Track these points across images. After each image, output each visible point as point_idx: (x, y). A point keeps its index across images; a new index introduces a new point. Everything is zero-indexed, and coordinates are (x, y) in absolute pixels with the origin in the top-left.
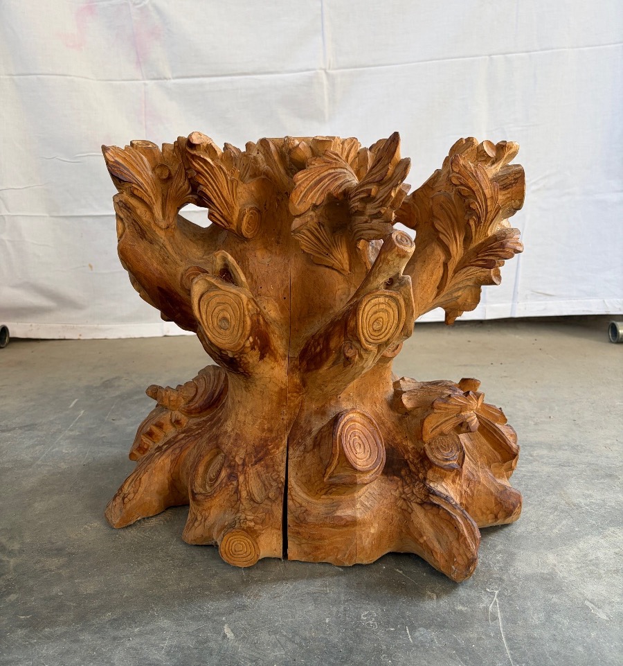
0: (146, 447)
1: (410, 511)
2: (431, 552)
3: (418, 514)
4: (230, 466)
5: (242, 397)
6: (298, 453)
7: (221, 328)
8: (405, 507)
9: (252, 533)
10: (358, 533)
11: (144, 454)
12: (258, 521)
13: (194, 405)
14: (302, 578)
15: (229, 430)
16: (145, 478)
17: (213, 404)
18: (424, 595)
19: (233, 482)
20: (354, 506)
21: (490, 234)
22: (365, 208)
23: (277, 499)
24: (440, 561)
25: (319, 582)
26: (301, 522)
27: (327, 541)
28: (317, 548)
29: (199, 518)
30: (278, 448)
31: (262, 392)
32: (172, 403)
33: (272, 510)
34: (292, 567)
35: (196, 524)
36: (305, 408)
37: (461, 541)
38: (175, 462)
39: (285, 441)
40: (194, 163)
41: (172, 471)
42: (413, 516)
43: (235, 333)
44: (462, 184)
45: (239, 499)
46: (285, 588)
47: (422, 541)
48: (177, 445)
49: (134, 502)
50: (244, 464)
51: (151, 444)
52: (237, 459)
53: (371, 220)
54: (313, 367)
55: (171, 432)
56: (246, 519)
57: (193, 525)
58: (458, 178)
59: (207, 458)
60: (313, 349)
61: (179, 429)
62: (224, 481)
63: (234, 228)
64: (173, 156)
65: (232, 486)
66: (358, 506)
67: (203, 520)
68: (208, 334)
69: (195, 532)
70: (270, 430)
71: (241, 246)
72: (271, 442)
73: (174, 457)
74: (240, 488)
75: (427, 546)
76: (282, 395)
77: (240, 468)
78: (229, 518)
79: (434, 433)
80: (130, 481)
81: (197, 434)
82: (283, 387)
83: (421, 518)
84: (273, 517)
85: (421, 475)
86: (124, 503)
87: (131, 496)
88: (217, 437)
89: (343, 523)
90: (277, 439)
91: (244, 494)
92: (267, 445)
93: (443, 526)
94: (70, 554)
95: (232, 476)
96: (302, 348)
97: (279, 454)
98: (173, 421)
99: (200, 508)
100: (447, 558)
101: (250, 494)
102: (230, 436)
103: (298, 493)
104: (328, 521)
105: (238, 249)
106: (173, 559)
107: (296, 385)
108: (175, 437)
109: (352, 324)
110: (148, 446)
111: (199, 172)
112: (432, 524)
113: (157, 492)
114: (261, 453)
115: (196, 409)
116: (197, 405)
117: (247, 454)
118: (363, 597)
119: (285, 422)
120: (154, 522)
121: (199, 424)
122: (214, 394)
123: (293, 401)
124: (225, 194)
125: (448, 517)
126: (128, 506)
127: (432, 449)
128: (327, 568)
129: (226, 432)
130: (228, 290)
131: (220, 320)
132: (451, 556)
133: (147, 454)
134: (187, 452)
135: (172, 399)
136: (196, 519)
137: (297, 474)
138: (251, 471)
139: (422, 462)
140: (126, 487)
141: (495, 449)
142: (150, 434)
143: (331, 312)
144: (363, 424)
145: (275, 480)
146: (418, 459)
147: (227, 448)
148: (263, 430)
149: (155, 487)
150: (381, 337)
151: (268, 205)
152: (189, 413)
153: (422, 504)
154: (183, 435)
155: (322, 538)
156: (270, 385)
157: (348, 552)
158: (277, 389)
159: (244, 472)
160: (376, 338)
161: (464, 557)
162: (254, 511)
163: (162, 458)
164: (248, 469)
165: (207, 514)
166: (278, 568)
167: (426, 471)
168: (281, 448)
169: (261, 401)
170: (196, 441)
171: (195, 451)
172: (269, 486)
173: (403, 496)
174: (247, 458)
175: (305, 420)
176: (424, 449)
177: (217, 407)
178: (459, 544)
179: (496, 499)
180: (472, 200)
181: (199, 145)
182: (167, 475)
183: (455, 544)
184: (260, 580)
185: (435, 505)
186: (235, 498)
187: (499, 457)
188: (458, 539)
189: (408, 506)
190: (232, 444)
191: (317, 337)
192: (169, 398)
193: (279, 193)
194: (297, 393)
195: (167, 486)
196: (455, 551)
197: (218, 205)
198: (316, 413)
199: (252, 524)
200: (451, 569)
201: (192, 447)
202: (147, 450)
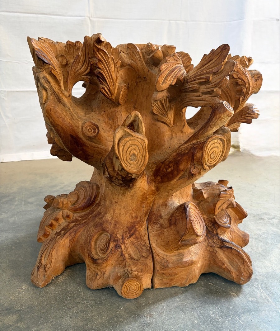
0: (48, 233)
1: (215, 251)
2: (230, 272)
3: (220, 253)
4: (115, 241)
5: (118, 199)
6: (155, 228)
7: (131, 160)
8: (211, 250)
9: (138, 278)
10: (193, 268)
11: (47, 237)
12: (139, 271)
13: (78, 206)
14: (167, 298)
15: (110, 219)
16: (54, 253)
17: (91, 204)
18: (230, 295)
19: (119, 250)
20: (190, 254)
21: (244, 105)
22: (199, 88)
23: (148, 256)
24: (234, 276)
25: (177, 299)
26: (166, 268)
27: (178, 275)
28: (172, 280)
29: (99, 274)
30: (142, 227)
31: (132, 196)
32: (65, 206)
33: (146, 263)
34: (158, 292)
35: (98, 277)
36: (156, 203)
37: (245, 264)
38: (72, 241)
39: (145, 223)
40: (98, 54)
41: (70, 247)
42: (217, 254)
43: (139, 163)
44: (239, 78)
45: (124, 259)
46: (162, 306)
47: (224, 267)
48: (72, 230)
49: (51, 269)
50: (123, 239)
51: (51, 231)
52: (118, 236)
53: (202, 95)
54: (167, 180)
55: (63, 223)
56: (132, 270)
57: (96, 278)
58: (237, 75)
59: (96, 237)
60: (165, 170)
61: (68, 220)
62: (113, 250)
63: (114, 97)
64: (65, 51)
65: (118, 252)
66: (192, 254)
67: (102, 274)
68: (123, 164)
69: (98, 282)
70: (136, 217)
71: (112, 109)
72: (137, 224)
73: (70, 238)
74: (123, 252)
75: (227, 269)
76: (144, 197)
77: (121, 241)
78: (119, 271)
79: (219, 210)
80: (44, 256)
81: (84, 223)
82: (146, 192)
83: (222, 255)
84: (148, 267)
85: (215, 232)
86: (46, 271)
87: (48, 266)
88: (101, 224)
89: (187, 264)
90: (140, 221)
91: (127, 256)
92: (135, 226)
93: (234, 258)
94: (18, 311)
95: (117, 246)
96: (154, 169)
97: (142, 230)
98: (65, 216)
99: (99, 268)
100: (238, 274)
101: (130, 255)
102: (111, 223)
103: (160, 252)
104: (180, 265)
105: (110, 111)
106: (88, 301)
107: (153, 190)
108: (68, 226)
109: (198, 155)
110: (50, 233)
111: (100, 60)
112: (228, 257)
113: (62, 260)
114: (132, 230)
115: (80, 208)
116: (80, 205)
117: (124, 232)
118: (204, 303)
119: (144, 212)
120: (62, 279)
121: (82, 217)
122: (91, 198)
123: (150, 200)
124: (113, 76)
125: (237, 253)
126: (48, 272)
127: (218, 218)
128: (176, 289)
129: (107, 221)
130: (137, 136)
131: (131, 156)
132: (240, 273)
133: (49, 238)
134: (78, 234)
135: (64, 203)
136: (97, 274)
137: (157, 241)
138: (128, 242)
139: (213, 225)
140: (43, 260)
141: (236, 214)
142: (51, 225)
143: (163, 148)
144: (194, 210)
145: (144, 246)
146: (211, 224)
147: (110, 230)
148: (132, 217)
149: (61, 258)
150: (213, 162)
151: (130, 84)
152: (75, 210)
153: (221, 248)
154: (74, 224)
155: (176, 274)
156: (138, 192)
157: (188, 279)
158: (141, 194)
159: (124, 243)
160: (211, 162)
161: (247, 272)
162: (135, 264)
163: (63, 240)
164: (126, 241)
165: (104, 271)
166: (151, 295)
167: (217, 230)
168: (144, 227)
169: (131, 201)
170: (85, 227)
171: (85, 233)
172: (141, 249)
173: (209, 245)
174: (124, 235)
175: (156, 210)
176: (214, 219)
177: (93, 206)
178: (244, 266)
179: (242, 239)
180: (243, 87)
181: (104, 42)
182: (68, 249)
183: (242, 266)
184: (146, 305)
185: (229, 247)
186: (121, 259)
187: (238, 217)
188: (243, 264)
189: (213, 249)
190: (113, 227)
191: (167, 163)
192: (63, 202)
193: (139, 77)
194: (153, 195)
195: (67, 256)
196: (242, 270)
197: (108, 83)
198: (162, 205)
199: (136, 273)
200: (240, 279)
201: (82, 231)
202: (49, 235)
